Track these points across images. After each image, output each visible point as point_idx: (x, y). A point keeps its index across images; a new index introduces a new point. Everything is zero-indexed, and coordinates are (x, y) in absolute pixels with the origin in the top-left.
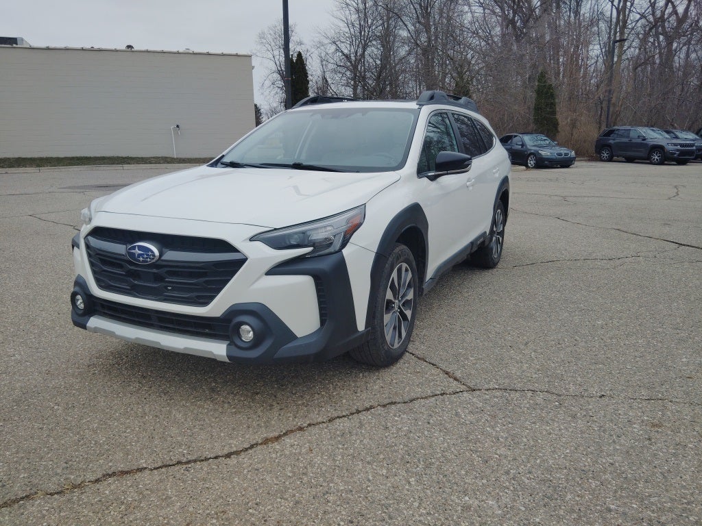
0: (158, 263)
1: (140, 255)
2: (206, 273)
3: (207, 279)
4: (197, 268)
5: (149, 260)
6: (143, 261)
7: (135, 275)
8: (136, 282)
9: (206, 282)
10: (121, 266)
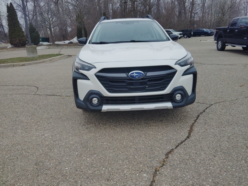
0: (144, 78)
1: (136, 76)
2: (164, 78)
3: (164, 80)
4: (161, 77)
5: (141, 77)
6: (138, 78)
7: (131, 84)
8: (132, 87)
9: (164, 81)
10: (124, 82)
